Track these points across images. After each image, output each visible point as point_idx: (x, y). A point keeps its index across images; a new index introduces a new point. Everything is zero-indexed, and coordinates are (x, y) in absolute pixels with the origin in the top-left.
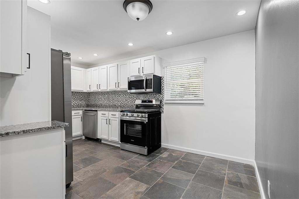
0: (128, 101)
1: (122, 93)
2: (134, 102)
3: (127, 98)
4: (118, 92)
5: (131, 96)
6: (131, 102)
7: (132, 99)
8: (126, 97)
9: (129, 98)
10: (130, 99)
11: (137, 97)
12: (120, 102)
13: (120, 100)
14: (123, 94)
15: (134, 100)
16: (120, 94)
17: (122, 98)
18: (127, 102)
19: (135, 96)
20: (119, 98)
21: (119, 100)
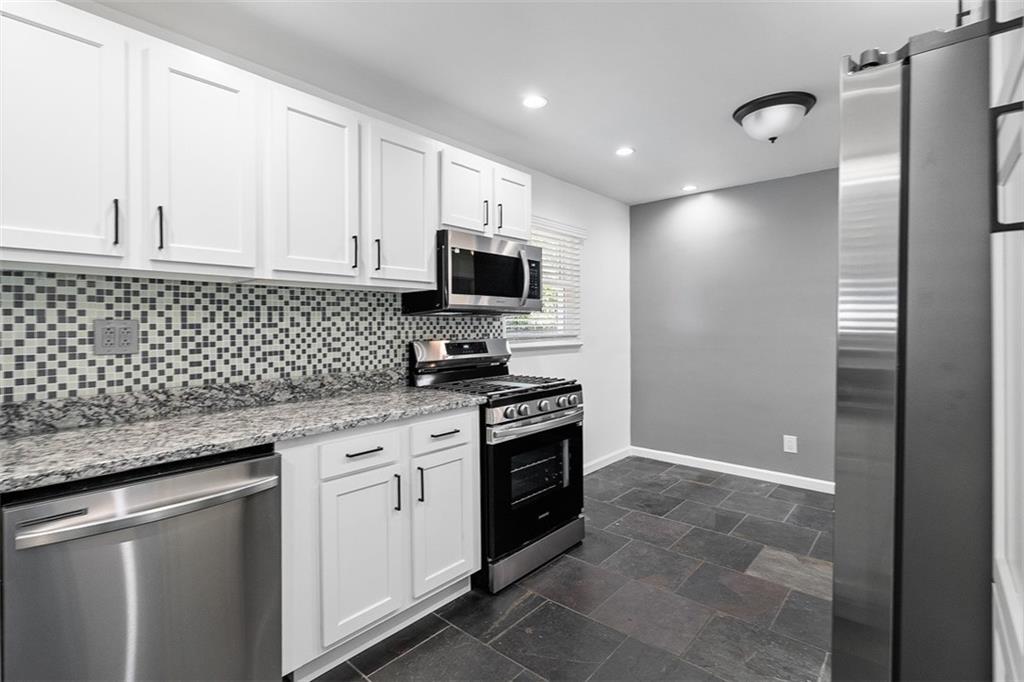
0: (345, 349)
1: (295, 303)
2: (381, 353)
3: (335, 333)
4: (261, 292)
5: (363, 325)
6: (365, 353)
7: (373, 338)
8: (326, 324)
9: (351, 334)
10: (358, 339)
11: (399, 328)
12: (275, 360)
13: (276, 346)
14: (306, 309)
15: (381, 343)
16: (280, 303)
17: (293, 331)
18: (338, 355)
19: (388, 323)
20: (269, 332)
21: (267, 348)
